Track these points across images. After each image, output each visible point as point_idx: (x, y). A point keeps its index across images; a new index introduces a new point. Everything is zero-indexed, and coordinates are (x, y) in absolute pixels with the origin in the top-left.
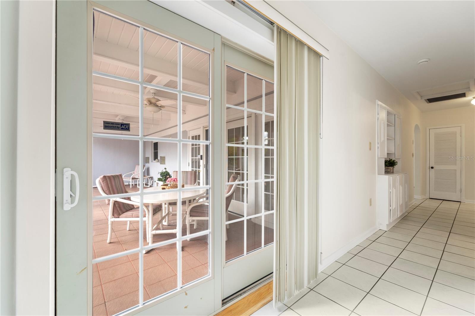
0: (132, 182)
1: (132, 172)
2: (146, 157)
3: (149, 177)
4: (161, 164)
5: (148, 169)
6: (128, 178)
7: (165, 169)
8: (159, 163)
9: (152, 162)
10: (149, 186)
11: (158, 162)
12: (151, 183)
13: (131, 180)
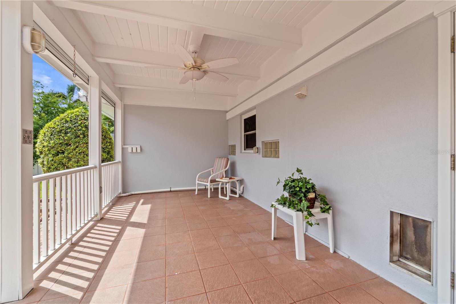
0: (211, 185)
1: (210, 169)
2: (230, 146)
3: (237, 178)
4: (263, 157)
5: (233, 165)
6: (205, 180)
7: (298, 171)
8: (259, 156)
9: (241, 152)
10: (237, 196)
11: (257, 153)
12: (242, 190)
13: (209, 184)
